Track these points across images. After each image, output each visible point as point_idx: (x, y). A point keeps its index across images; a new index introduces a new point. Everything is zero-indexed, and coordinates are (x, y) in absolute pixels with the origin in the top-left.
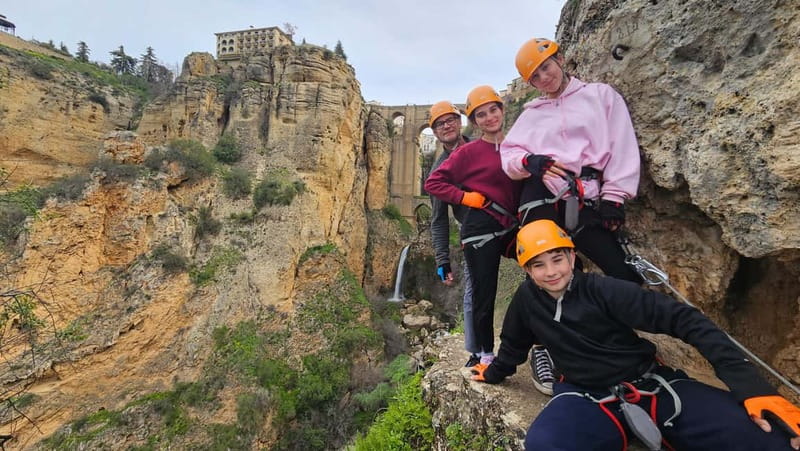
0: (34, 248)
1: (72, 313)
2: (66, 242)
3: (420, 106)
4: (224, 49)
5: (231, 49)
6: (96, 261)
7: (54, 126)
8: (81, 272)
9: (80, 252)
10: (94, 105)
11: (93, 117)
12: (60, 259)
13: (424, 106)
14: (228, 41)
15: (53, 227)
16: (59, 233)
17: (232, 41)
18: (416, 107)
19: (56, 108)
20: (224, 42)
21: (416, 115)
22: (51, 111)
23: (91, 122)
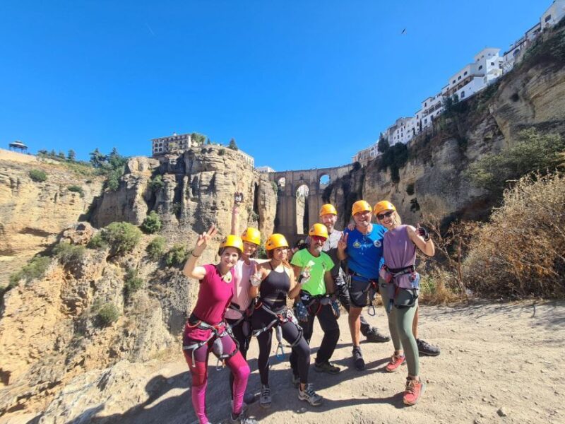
0: (9, 316)
1: (34, 358)
2: (31, 308)
3: (296, 171)
4: (156, 150)
5: (160, 150)
6: (54, 318)
7: (46, 211)
8: (42, 328)
9: (42, 314)
10: (73, 193)
11: (73, 201)
12: (27, 321)
13: (298, 171)
14: (158, 144)
15: (24, 299)
16: (27, 303)
17: (161, 145)
18: (293, 172)
19: (48, 199)
20: (156, 145)
21: (293, 178)
22: (45, 201)
23: (71, 205)
